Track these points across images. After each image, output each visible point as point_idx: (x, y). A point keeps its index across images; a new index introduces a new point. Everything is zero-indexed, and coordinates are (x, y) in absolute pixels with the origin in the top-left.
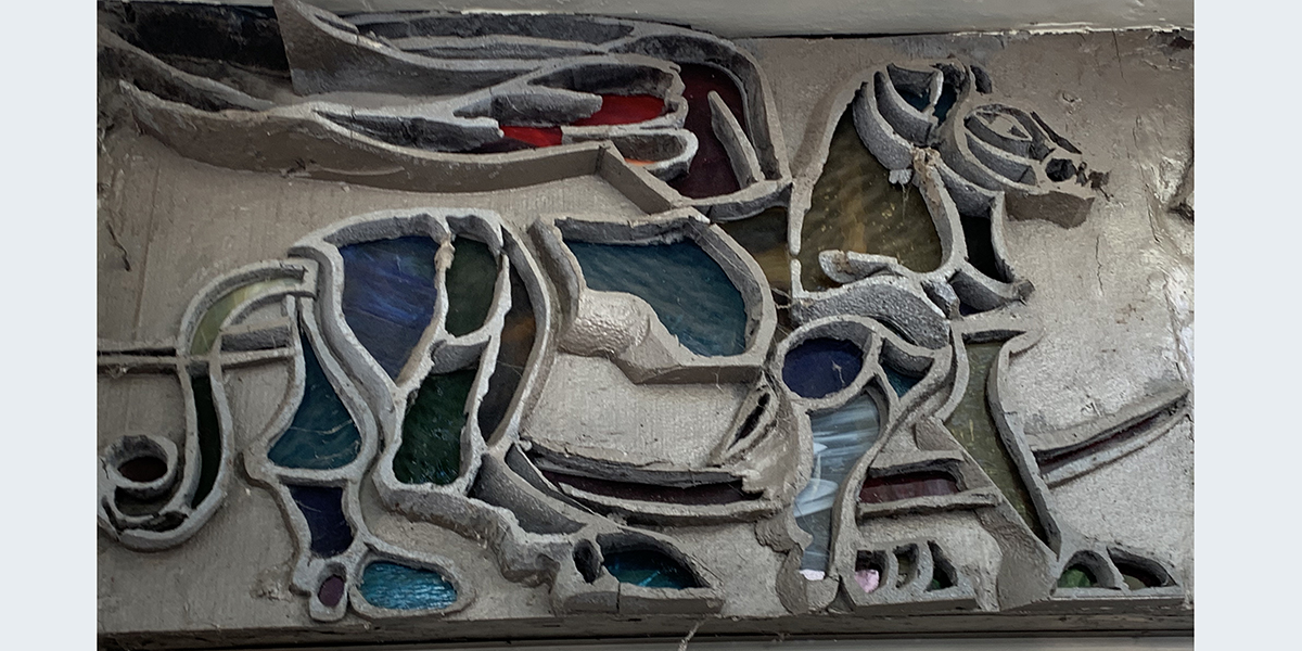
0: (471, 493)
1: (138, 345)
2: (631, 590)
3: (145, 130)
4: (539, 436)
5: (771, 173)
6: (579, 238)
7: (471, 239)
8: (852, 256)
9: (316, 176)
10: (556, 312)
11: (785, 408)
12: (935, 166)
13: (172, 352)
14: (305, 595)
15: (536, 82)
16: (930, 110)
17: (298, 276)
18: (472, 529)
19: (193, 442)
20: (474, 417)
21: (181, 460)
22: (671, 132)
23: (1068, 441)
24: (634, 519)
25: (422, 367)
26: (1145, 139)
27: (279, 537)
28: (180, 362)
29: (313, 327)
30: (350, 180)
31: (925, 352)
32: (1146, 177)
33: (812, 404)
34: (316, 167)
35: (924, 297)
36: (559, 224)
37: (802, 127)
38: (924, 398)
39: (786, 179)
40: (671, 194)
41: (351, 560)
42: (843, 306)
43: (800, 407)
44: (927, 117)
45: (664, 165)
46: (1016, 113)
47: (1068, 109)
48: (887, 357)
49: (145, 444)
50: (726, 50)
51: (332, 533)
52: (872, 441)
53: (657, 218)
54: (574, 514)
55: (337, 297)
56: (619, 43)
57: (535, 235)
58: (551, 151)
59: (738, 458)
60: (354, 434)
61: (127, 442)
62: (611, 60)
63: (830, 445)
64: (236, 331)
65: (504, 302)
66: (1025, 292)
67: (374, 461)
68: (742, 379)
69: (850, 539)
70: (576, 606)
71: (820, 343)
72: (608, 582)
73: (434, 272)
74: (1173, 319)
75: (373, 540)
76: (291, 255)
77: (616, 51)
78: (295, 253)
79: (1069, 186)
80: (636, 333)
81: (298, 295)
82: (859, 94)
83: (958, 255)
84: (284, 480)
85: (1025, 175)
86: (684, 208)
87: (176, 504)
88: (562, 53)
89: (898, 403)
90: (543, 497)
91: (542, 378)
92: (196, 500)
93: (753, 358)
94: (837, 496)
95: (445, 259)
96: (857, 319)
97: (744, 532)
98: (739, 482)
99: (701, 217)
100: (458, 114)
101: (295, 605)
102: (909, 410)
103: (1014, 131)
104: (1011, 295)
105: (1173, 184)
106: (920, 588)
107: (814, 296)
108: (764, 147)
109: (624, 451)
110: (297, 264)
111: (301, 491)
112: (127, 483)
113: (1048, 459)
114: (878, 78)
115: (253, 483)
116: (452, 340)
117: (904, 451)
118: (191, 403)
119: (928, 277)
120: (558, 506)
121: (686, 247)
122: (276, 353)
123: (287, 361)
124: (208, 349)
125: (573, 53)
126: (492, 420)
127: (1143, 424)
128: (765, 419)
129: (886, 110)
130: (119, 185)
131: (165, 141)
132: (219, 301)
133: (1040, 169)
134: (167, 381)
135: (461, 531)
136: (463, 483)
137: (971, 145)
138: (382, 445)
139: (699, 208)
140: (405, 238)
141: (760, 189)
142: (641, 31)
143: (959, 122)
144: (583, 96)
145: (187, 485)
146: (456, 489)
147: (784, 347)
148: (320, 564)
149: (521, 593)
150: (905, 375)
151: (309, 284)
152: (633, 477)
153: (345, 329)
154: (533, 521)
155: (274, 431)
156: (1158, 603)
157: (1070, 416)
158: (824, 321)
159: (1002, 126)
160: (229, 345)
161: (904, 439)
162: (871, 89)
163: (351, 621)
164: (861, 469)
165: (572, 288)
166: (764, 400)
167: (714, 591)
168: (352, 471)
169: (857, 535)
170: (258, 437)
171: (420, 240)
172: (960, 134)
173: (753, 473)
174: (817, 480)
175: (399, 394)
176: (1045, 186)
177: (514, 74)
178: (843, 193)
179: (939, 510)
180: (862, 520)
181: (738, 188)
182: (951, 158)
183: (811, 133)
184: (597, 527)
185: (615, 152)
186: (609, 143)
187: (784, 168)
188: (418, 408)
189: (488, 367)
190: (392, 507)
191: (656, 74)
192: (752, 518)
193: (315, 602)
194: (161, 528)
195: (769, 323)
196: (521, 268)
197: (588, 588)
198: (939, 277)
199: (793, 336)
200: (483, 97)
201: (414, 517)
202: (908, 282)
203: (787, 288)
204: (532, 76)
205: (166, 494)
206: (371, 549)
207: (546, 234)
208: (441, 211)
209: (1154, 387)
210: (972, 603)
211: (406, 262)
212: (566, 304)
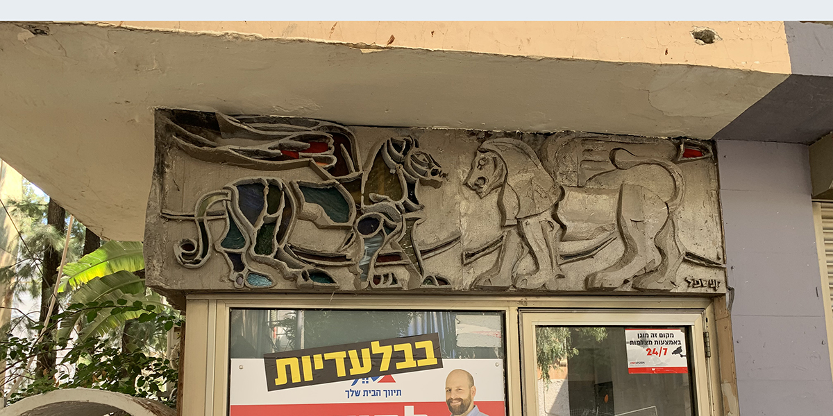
0: (275, 257)
1: (184, 214)
2: (316, 283)
3: (180, 149)
4: (293, 243)
5: (357, 170)
6: (303, 187)
7: (273, 185)
8: (377, 195)
9: (229, 164)
10: (297, 209)
11: (358, 237)
12: (402, 169)
13: (193, 216)
14: (233, 281)
15: (291, 139)
16: (402, 153)
17: (227, 194)
18: (276, 266)
19: (201, 241)
20: (275, 237)
21: (198, 246)
22: (329, 156)
23: (429, 248)
24: (317, 265)
25: (261, 223)
26: (459, 163)
27: (225, 267)
28: (196, 218)
29: (231, 210)
30: (238, 166)
31: (395, 223)
32: (458, 174)
33: (365, 236)
34: (229, 163)
35: (396, 208)
36: (297, 182)
37: (367, 155)
38: (394, 235)
39: (361, 171)
40: (329, 175)
41: (244, 273)
42: (374, 209)
43: (362, 237)
44: (400, 155)
45: (327, 166)
46: (425, 154)
47: (440, 153)
48: (385, 225)
49: (188, 241)
50: (346, 131)
51: (239, 266)
52: (381, 246)
53: (325, 182)
54: (302, 264)
55: (237, 202)
56: (315, 128)
57: (291, 184)
58: (296, 161)
59: (345, 250)
60: (244, 240)
61: (183, 240)
62: (313, 133)
63: (370, 247)
64: (210, 210)
65: (283, 205)
66: (422, 207)
67: (249, 247)
68: (347, 229)
69: (372, 272)
70: (302, 286)
71: (368, 219)
72: (310, 281)
73: (264, 195)
74: (460, 215)
75: (250, 268)
76: (224, 189)
77: (314, 130)
78: (224, 188)
79: (437, 178)
80: (319, 215)
81: (226, 200)
82: (383, 146)
83: (405, 197)
84: (226, 252)
85: (425, 174)
86: (333, 179)
87: (198, 257)
88: (299, 130)
89: (387, 237)
90: (294, 259)
91: (294, 226)
92: (203, 256)
93: (350, 224)
94: (370, 260)
95: (266, 192)
96: (378, 213)
97: (346, 269)
98: (345, 256)
99: (337, 182)
100: (269, 148)
101: (231, 284)
102: (390, 239)
103: (424, 160)
104: (418, 208)
105: (466, 176)
106: (389, 284)
107: (367, 206)
108: (355, 162)
109: (315, 247)
110: (226, 191)
111: (230, 254)
112: (184, 251)
113: (423, 253)
114: (388, 141)
115: (217, 252)
116: (269, 216)
117: (388, 250)
118: (200, 230)
119: (396, 202)
120: (298, 262)
121: (333, 190)
122: (221, 217)
123: (225, 219)
124: (203, 215)
125: (302, 130)
126: (280, 238)
127: (449, 243)
128: (352, 240)
129: (389, 151)
130: (174, 165)
131: (187, 153)
132: (205, 201)
133: (429, 172)
134: (192, 223)
135: (273, 267)
136: (273, 255)
137: (412, 164)
138: (251, 243)
139: (336, 180)
140: (255, 184)
141: (353, 175)
142: (322, 124)
143: (409, 156)
144: (305, 144)
145: (200, 252)
146: (271, 256)
147: (358, 220)
148: (236, 274)
149: (289, 283)
150: (389, 229)
151: (229, 198)
152: (317, 254)
153: (240, 211)
154: (291, 265)
155: (222, 238)
156: (446, 289)
157: (431, 241)
158: (369, 214)
159: (421, 158)
160: (209, 214)
161: (388, 246)
162: (386, 145)
163: (245, 288)
164: (376, 253)
165: (301, 201)
166: (352, 235)
167: (338, 284)
168: (243, 250)
169: (374, 271)
170: (218, 240)
171: (259, 185)
172: (409, 160)
173: (349, 254)
174: (366, 256)
175: (255, 230)
176: (430, 177)
177: (285, 136)
178: (378, 174)
179: (395, 265)
180: (376, 267)
181: (348, 174)
182: (406, 168)
183: (370, 156)
184: (308, 268)
185: (313, 161)
186: (312, 159)
187: (360, 168)
188: (260, 233)
189: (279, 224)
190: (254, 260)
191: (326, 137)
192: (348, 266)
193: (235, 283)
194: (195, 264)
195: (354, 214)
196: (288, 195)
197: (305, 282)
198: (400, 202)
199: (361, 217)
200: (276, 143)
201: (260, 263)
202: (392, 204)
203: (360, 204)
204: (290, 137)
205: (195, 255)
206: (249, 270)
207: (294, 185)
208: (265, 177)
209: (453, 234)
210: (401, 288)
211: (255, 191)
212: (300, 206)
